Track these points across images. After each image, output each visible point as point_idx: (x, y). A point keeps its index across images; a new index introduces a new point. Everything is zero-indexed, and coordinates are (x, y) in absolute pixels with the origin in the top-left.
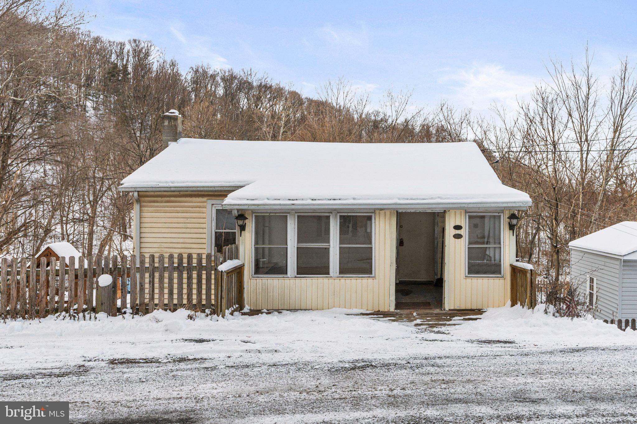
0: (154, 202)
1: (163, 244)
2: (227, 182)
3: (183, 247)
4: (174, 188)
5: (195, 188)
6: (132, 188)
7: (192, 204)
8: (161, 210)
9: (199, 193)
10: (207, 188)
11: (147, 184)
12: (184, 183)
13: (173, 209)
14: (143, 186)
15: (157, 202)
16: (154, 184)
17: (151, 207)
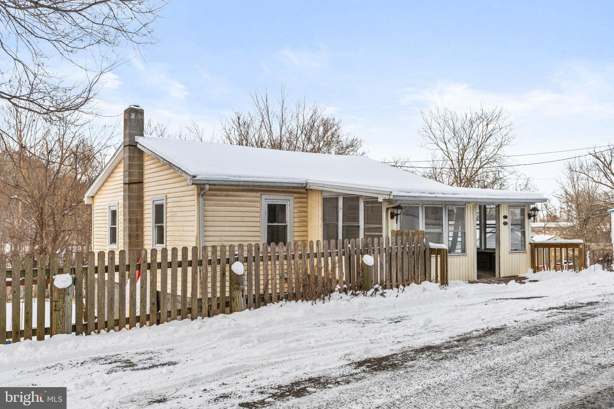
0: (215, 195)
1: (223, 237)
2: (284, 179)
3: (241, 240)
4: (243, 183)
5: (260, 183)
6: (206, 180)
7: (249, 199)
8: (221, 204)
9: (254, 188)
10: (270, 184)
11: (218, 177)
12: (249, 177)
13: (231, 202)
14: (216, 179)
15: (218, 196)
16: (225, 178)
17: (212, 200)
